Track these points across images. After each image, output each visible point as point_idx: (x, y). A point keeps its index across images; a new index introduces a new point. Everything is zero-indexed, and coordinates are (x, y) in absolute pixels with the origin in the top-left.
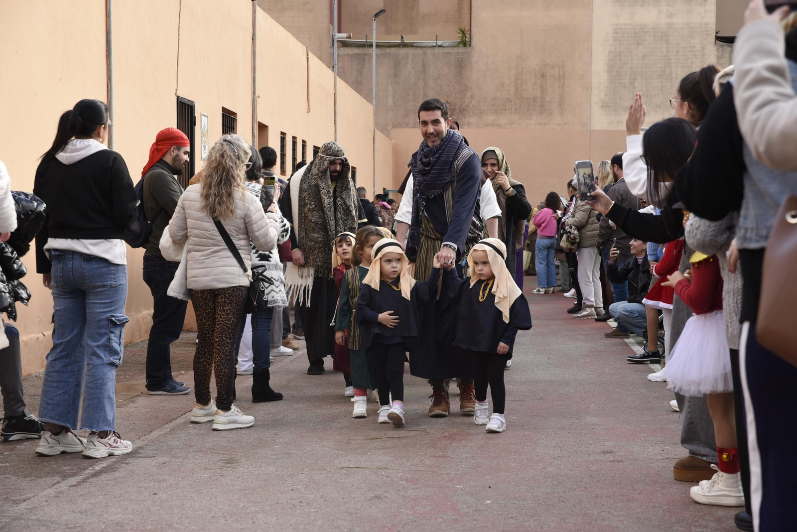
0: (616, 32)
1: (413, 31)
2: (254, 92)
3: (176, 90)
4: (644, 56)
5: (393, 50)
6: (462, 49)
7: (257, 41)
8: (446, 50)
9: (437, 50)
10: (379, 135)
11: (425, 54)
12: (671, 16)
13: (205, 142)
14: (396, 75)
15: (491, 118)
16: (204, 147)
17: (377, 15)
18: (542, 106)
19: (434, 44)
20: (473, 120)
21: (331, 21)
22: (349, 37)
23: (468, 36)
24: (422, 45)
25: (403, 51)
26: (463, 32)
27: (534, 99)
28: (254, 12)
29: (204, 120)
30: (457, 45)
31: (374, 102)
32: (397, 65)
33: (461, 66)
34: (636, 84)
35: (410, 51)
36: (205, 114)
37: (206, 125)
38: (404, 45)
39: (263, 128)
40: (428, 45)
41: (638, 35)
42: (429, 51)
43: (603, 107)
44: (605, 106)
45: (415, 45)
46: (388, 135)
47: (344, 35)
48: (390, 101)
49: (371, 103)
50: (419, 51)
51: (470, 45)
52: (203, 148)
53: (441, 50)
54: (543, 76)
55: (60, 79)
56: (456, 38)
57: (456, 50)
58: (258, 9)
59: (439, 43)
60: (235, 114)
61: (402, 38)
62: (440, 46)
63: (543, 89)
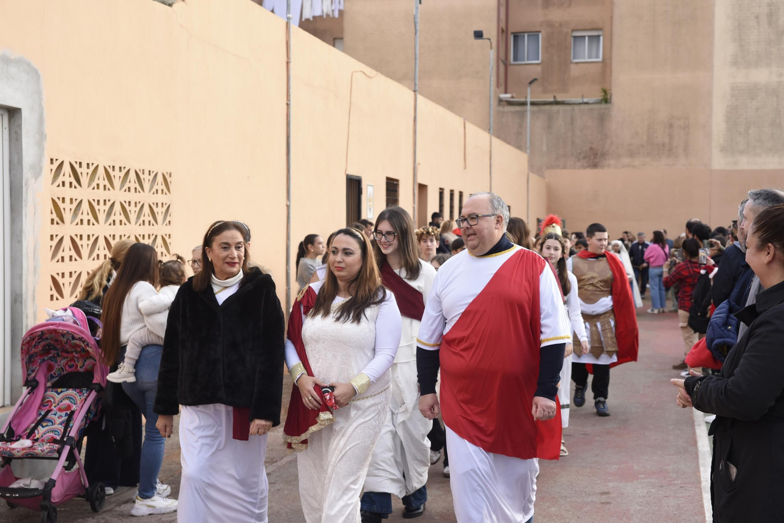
0: (733, 89)
1: (564, 90)
2: (415, 161)
3: (346, 170)
4: (757, 109)
5: (547, 107)
6: (603, 106)
7: (418, 122)
8: (590, 106)
9: (583, 107)
10: (533, 177)
11: (573, 110)
12: (781, 75)
13: (370, 205)
14: (550, 127)
15: (626, 160)
16: (370, 209)
17: (531, 83)
18: (670, 150)
19: (581, 102)
20: (612, 162)
21: (498, 85)
22: (513, 97)
23: (609, 95)
24: (571, 102)
25: (555, 108)
26: (605, 91)
27: (664, 145)
28: (416, 100)
29: (370, 189)
30: (600, 102)
31: (528, 151)
32: (550, 118)
33: (602, 119)
34: (751, 132)
35: (561, 108)
36: (371, 184)
37: (372, 192)
38: (557, 103)
39: (422, 188)
40: (576, 102)
41: (752, 91)
42: (576, 107)
43: (721, 150)
44: (723, 150)
45: (565, 102)
46: (542, 176)
47: (508, 95)
48: (545, 148)
49: (526, 152)
50: (568, 108)
51: (610, 102)
52: (368, 210)
53: (586, 107)
54: (671, 126)
55: (248, 177)
56: (599, 96)
57: (598, 106)
58: (419, 97)
59: (585, 100)
60: (397, 181)
61: (555, 97)
62: (587, 103)
63: (671, 136)
